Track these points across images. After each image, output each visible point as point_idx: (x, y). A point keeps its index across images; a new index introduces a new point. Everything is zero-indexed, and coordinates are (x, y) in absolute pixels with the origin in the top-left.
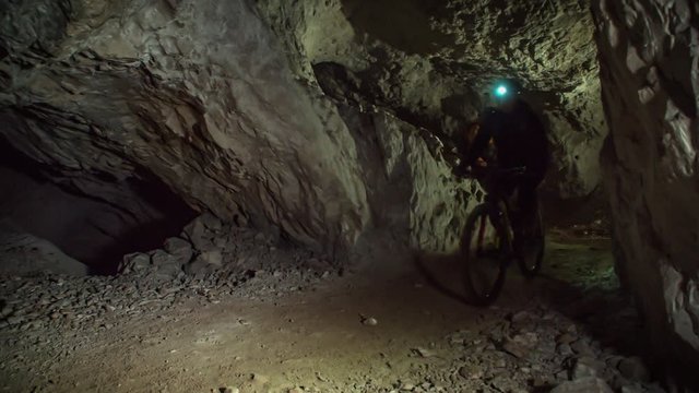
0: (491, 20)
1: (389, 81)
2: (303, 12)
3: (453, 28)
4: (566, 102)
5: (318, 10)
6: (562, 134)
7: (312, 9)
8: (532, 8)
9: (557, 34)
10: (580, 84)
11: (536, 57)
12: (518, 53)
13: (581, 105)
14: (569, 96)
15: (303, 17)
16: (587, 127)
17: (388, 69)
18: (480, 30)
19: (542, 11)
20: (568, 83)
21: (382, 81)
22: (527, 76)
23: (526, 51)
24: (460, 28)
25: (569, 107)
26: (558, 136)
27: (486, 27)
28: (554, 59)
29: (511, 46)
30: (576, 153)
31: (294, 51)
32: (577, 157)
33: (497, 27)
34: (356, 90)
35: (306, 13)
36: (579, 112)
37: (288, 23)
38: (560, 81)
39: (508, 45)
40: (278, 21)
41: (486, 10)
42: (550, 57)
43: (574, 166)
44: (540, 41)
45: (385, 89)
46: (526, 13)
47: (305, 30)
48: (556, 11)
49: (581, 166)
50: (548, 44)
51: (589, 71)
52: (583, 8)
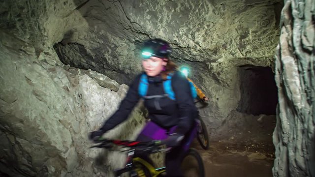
0: (168, 16)
1: (111, 55)
2: (45, 7)
3: (145, 21)
4: (212, 68)
5: (57, 7)
6: (210, 86)
7: (53, 5)
8: (193, 7)
9: (208, 26)
10: (221, 57)
11: (196, 40)
12: (184, 37)
13: (220, 70)
14: (214, 64)
15: (45, 10)
16: (223, 82)
17: (110, 47)
18: (161, 21)
19: (199, 10)
20: (214, 57)
21: (107, 55)
22: (190, 52)
23: (190, 36)
24: (149, 21)
25: (214, 71)
26: (207, 87)
27: (165, 21)
28: (206, 42)
29: (181, 33)
30: (217, 97)
31: (37, 32)
32: (217, 99)
33: (171, 21)
34: (93, 60)
35: (47, 7)
36: (219, 74)
37: (33, 13)
38: (209, 55)
39: (178, 32)
40: (25, 10)
41: (165, 9)
42: (204, 41)
43: (217, 103)
44: (198, 30)
45: (109, 59)
46: (189, 11)
47: (47, 19)
48: (208, 10)
49: (220, 104)
50: (203, 32)
51: (226, 50)
52: (224, 10)
